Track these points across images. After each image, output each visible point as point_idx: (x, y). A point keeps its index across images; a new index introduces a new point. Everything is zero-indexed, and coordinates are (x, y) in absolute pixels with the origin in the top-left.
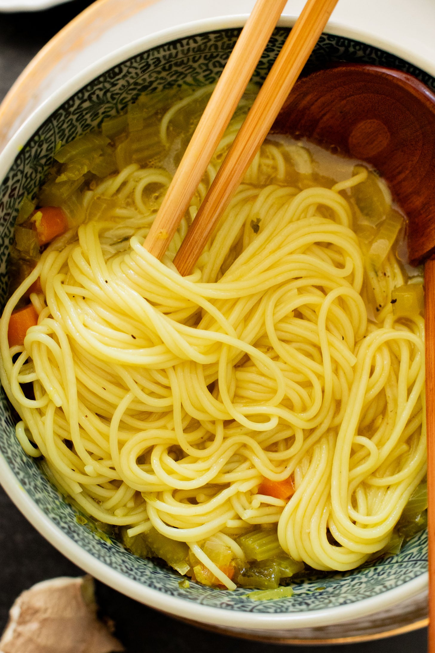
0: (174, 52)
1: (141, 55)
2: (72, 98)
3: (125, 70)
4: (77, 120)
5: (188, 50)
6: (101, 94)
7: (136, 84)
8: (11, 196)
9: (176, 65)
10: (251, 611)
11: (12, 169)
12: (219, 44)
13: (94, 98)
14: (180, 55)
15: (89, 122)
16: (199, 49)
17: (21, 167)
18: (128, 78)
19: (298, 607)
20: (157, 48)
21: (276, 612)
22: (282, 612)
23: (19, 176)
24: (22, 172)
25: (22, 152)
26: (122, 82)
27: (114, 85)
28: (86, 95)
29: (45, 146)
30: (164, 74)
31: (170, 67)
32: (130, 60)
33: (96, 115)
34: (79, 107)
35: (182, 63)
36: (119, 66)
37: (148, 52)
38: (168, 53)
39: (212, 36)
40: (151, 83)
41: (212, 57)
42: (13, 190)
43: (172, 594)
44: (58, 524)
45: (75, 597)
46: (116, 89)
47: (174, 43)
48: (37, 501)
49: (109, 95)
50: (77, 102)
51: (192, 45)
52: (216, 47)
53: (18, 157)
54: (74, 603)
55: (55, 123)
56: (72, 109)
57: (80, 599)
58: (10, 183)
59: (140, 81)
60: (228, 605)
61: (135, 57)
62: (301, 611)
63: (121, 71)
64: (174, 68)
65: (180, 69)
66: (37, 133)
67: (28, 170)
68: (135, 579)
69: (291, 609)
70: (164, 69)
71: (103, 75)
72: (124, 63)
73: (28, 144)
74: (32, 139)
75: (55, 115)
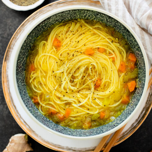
0: (63, 14)
1: (55, 15)
2: (40, 24)
3: (52, 18)
4: (42, 28)
5: (66, 14)
6: (47, 22)
7: (55, 20)
8: (26, 44)
9: (63, 16)
10: (74, 136)
11: (26, 38)
12: (73, 12)
13: (45, 23)
14: (64, 14)
15: (44, 28)
16: (68, 13)
17: (29, 38)
18: (53, 19)
19: (84, 135)
20: (59, 13)
21: (79, 136)
22: (80, 136)
23: (28, 40)
24: (29, 39)
25: (29, 35)
26: (51, 20)
27: (50, 20)
28: (43, 23)
29: (34, 33)
30: (61, 18)
31: (62, 17)
32: (53, 16)
33: (46, 26)
34: (42, 25)
35: (65, 16)
36: (51, 17)
37: (57, 14)
38: (61, 14)
39: (71, 11)
40: (58, 20)
41: (71, 15)
42: (27, 43)
43: (57, 131)
44: (33, 115)
45: (23, 139)
46: (50, 21)
47: (63, 12)
48: (29, 110)
49: (49, 22)
50: (41, 24)
51: (67, 12)
52: (72, 13)
53: (28, 36)
54: (22, 140)
55: (36, 29)
56: (40, 26)
57: (24, 139)
58: (26, 41)
59: (55, 19)
60: (69, 134)
61: (54, 15)
62: (84, 136)
63: (51, 18)
64: (63, 17)
65: (64, 17)
66: (32, 31)
67: (30, 38)
68: (49, 128)
69: (82, 136)
70: (61, 17)
71: (47, 19)
72: (51, 16)
73: (30, 33)
74: (31, 32)
75: (36, 27)
